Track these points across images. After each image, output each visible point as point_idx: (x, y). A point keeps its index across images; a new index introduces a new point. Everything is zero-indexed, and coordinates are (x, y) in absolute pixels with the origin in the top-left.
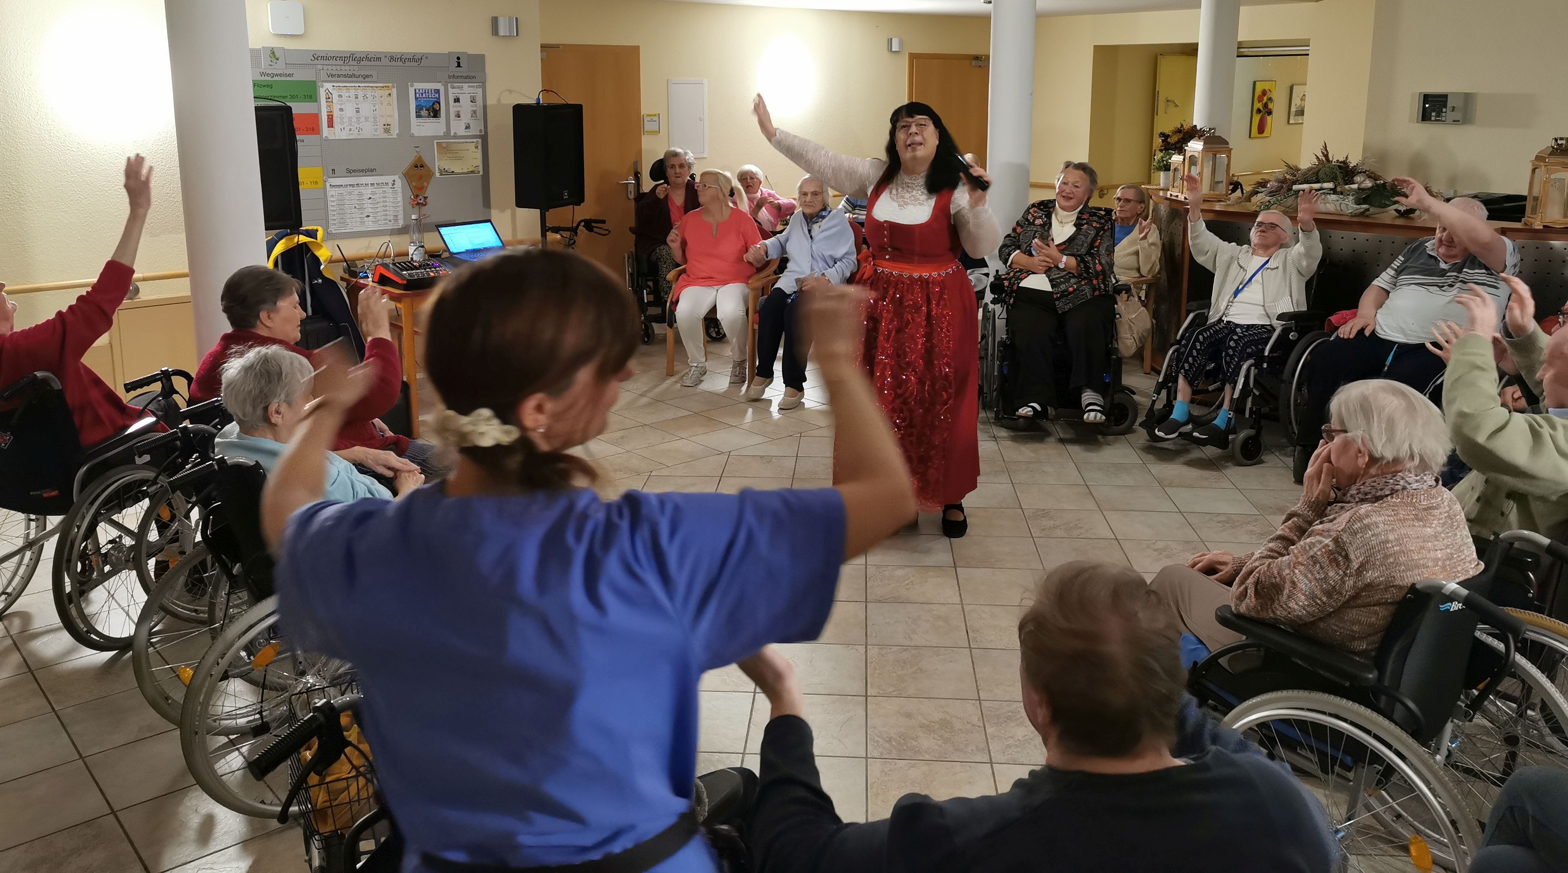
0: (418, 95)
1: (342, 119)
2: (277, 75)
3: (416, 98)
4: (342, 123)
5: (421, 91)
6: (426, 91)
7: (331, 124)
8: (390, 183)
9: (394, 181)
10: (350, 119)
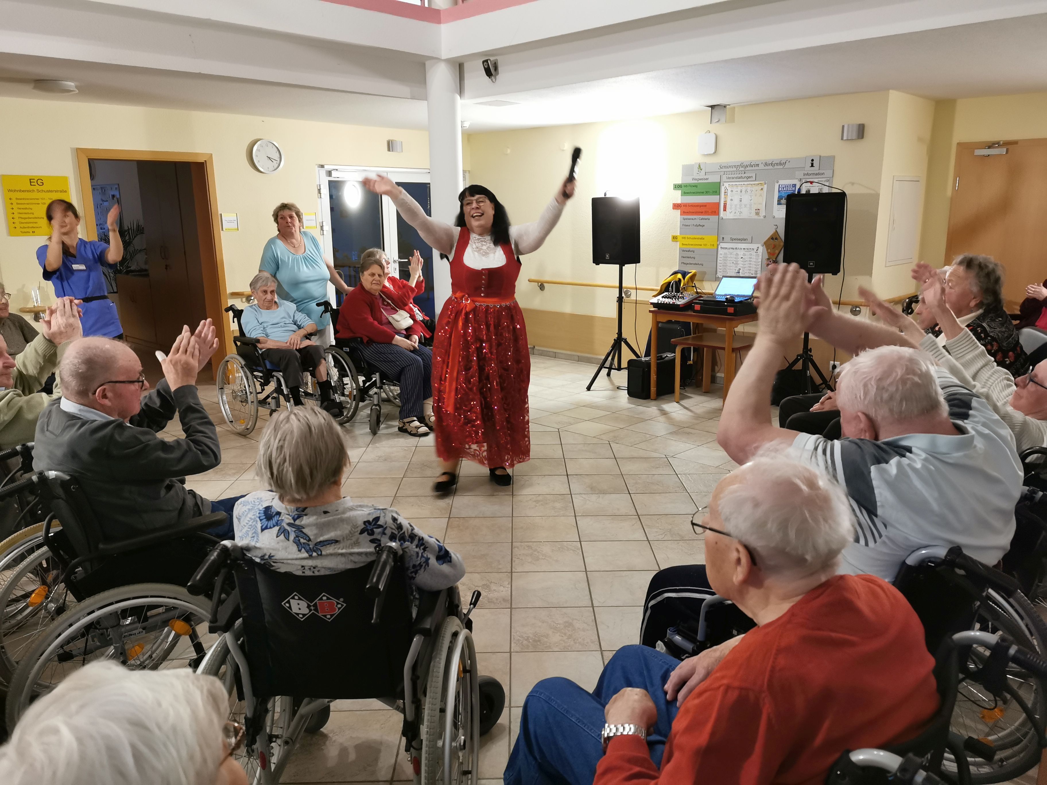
0: (780, 189)
1: (731, 205)
2: (700, 179)
3: (779, 191)
4: (731, 208)
5: (783, 186)
6: (787, 186)
7: (725, 210)
8: (756, 248)
9: (758, 248)
10: (736, 205)
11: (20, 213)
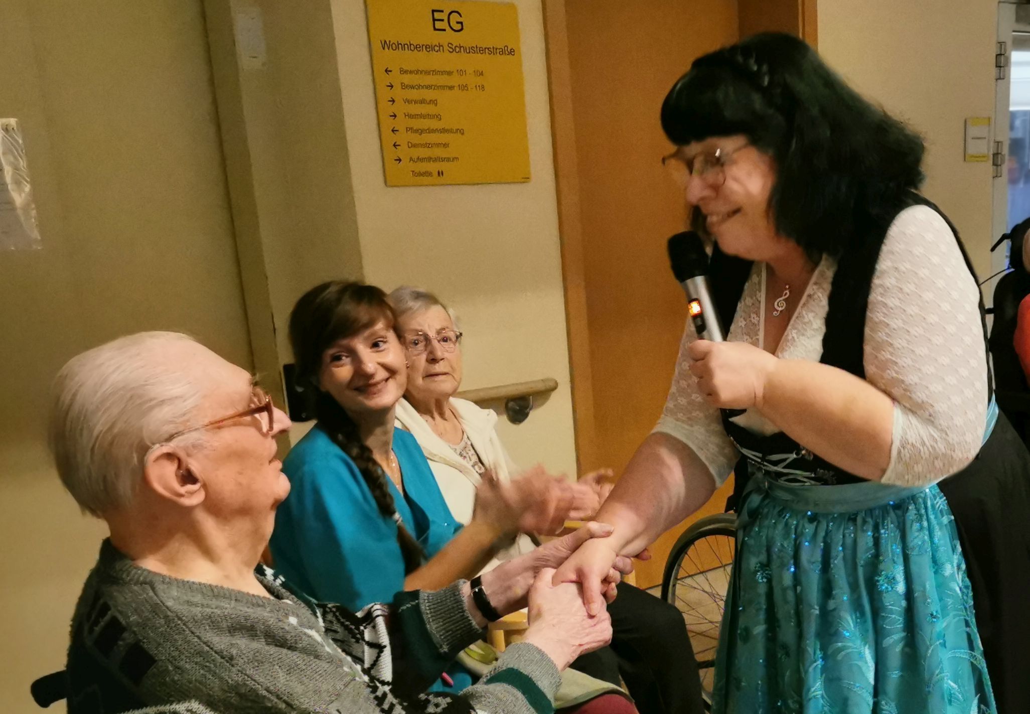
11: (411, 116)
